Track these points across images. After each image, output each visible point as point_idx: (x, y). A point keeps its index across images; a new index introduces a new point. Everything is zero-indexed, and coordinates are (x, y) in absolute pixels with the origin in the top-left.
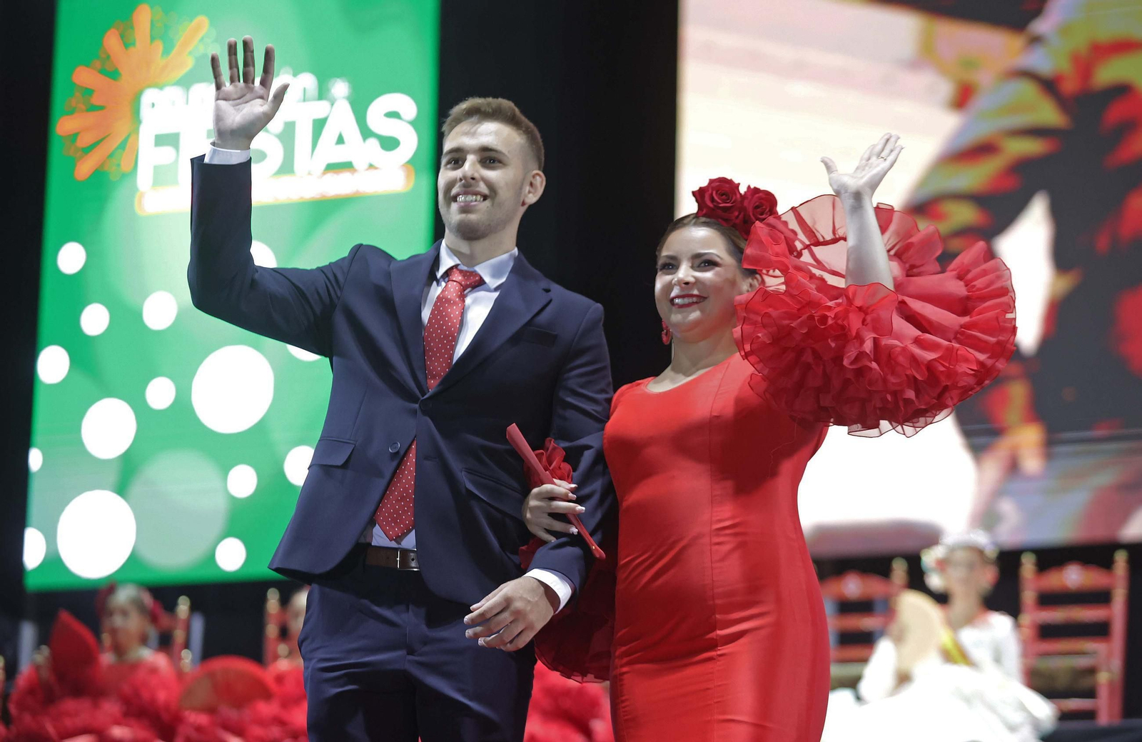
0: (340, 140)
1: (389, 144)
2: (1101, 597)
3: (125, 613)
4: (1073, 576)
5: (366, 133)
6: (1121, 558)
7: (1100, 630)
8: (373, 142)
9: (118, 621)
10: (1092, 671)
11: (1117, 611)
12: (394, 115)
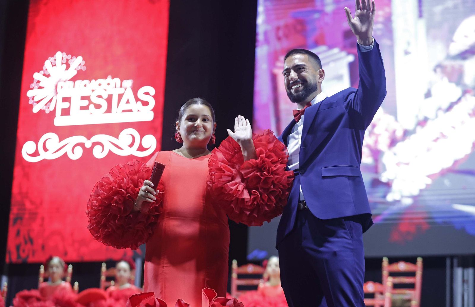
0: (128, 102)
1: (145, 104)
2: (412, 274)
3: (57, 267)
4: (402, 266)
5: (137, 99)
6: (420, 260)
7: (412, 286)
8: (139, 103)
9: (55, 269)
10: (409, 301)
11: (418, 280)
12: (147, 93)
